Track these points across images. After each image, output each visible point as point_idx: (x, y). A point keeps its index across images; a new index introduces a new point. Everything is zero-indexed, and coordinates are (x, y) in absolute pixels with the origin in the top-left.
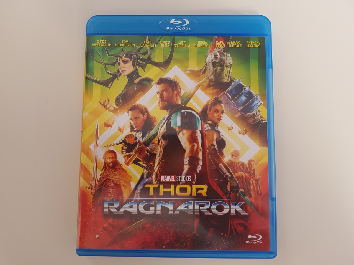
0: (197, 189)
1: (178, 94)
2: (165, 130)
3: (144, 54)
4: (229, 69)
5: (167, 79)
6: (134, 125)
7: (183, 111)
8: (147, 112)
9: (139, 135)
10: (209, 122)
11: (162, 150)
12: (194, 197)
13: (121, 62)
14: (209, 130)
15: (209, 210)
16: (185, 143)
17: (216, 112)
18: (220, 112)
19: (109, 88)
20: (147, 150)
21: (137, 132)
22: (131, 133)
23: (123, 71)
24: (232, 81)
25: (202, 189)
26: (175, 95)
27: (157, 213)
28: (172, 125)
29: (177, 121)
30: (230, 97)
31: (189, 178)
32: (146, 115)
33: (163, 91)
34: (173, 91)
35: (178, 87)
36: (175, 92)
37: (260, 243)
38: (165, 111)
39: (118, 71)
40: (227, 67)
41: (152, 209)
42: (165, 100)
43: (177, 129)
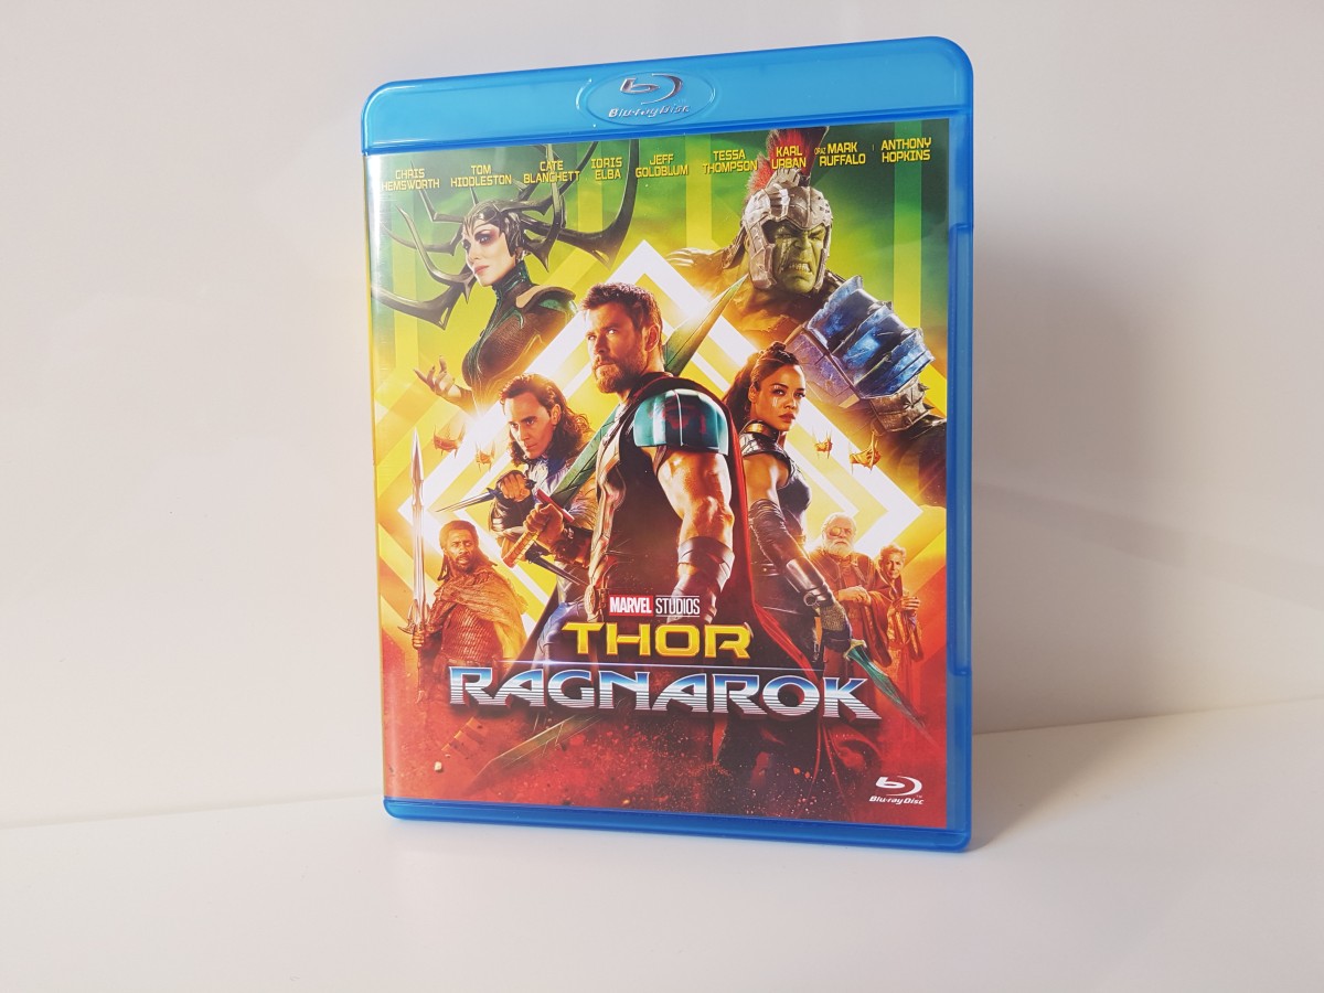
0: (720, 638)
1: (654, 337)
2: (617, 457)
3: (542, 208)
4: (820, 244)
5: (618, 291)
6: (521, 444)
7: (670, 393)
8: (559, 399)
9: (540, 473)
10: (756, 428)
11: (610, 520)
12: (710, 661)
13: (472, 240)
14: (755, 453)
15: (757, 699)
16: (679, 497)
17: (776, 392)
18: (790, 394)
19: (443, 327)
20: (566, 520)
21: (532, 462)
22: (515, 469)
23: (480, 270)
24: (829, 285)
25: (734, 637)
26: (644, 343)
27: (601, 707)
28: (639, 441)
29: (652, 426)
30: (824, 342)
31: (693, 603)
32: (556, 409)
33: (605, 330)
34: (638, 329)
35: (654, 315)
36: (645, 332)
37: (916, 802)
38: (616, 394)
39: (466, 270)
40: (813, 236)
41: (588, 693)
42: (615, 361)
43: (653, 452)
